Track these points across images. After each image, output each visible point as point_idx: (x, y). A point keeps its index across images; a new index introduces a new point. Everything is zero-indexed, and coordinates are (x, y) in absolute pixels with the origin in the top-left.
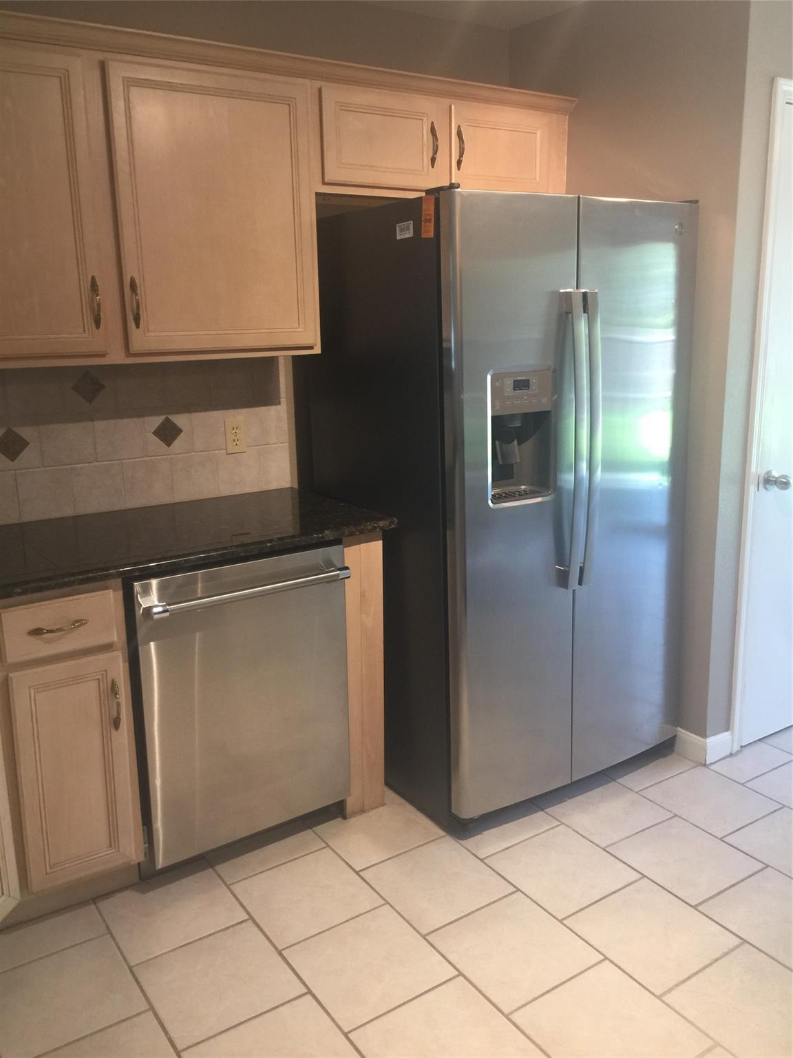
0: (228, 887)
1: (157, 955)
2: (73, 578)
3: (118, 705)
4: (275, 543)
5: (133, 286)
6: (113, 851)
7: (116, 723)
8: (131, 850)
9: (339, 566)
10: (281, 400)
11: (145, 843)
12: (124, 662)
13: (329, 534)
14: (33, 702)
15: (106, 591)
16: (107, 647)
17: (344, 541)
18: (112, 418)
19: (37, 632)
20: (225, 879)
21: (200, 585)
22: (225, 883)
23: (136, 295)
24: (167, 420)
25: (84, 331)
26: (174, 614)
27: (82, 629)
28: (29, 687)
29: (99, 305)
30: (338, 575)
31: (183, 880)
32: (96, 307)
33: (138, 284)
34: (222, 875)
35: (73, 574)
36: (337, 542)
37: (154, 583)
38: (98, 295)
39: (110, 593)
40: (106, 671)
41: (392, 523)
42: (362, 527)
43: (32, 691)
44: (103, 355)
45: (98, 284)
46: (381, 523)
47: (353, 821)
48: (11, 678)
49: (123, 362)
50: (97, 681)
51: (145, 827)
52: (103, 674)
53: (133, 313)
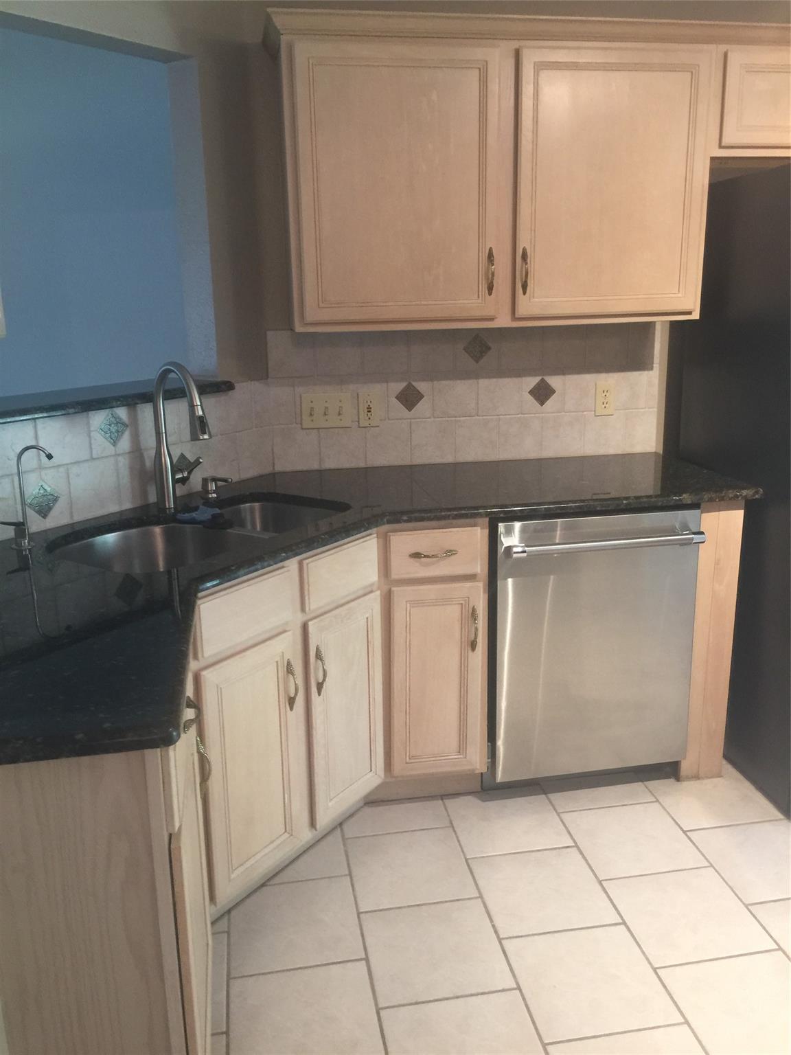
0: (558, 814)
1: (490, 855)
2: (449, 513)
3: (476, 629)
4: (631, 501)
5: (524, 256)
6: (461, 756)
7: (473, 645)
8: (476, 760)
9: (694, 530)
10: (654, 365)
11: (488, 758)
12: (484, 592)
13: (686, 498)
14: (408, 615)
15: (475, 528)
16: (471, 577)
17: (702, 506)
18: (494, 377)
19: (416, 555)
20: (557, 807)
21: (558, 533)
22: (556, 811)
23: (526, 264)
24: (543, 380)
25: (479, 297)
26: (531, 555)
27: (453, 557)
28: (406, 602)
29: (493, 274)
30: (693, 539)
31: (519, 799)
32: (490, 276)
33: (529, 254)
34: (553, 802)
35: (450, 510)
36: (695, 506)
37: (517, 525)
38: (493, 265)
39: (478, 530)
40: (468, 598)
41: (757, 493)
42: (723, 495)
43: (408, 605)
44: (492, 319)
45: (494, 255)
46: (745, 492)
47: (685, 784)
48: (393, 591)
49: (509, 326)
50: (460, 606)
51: (489, 744)
52: (465, 600)
53: (522, 281)
